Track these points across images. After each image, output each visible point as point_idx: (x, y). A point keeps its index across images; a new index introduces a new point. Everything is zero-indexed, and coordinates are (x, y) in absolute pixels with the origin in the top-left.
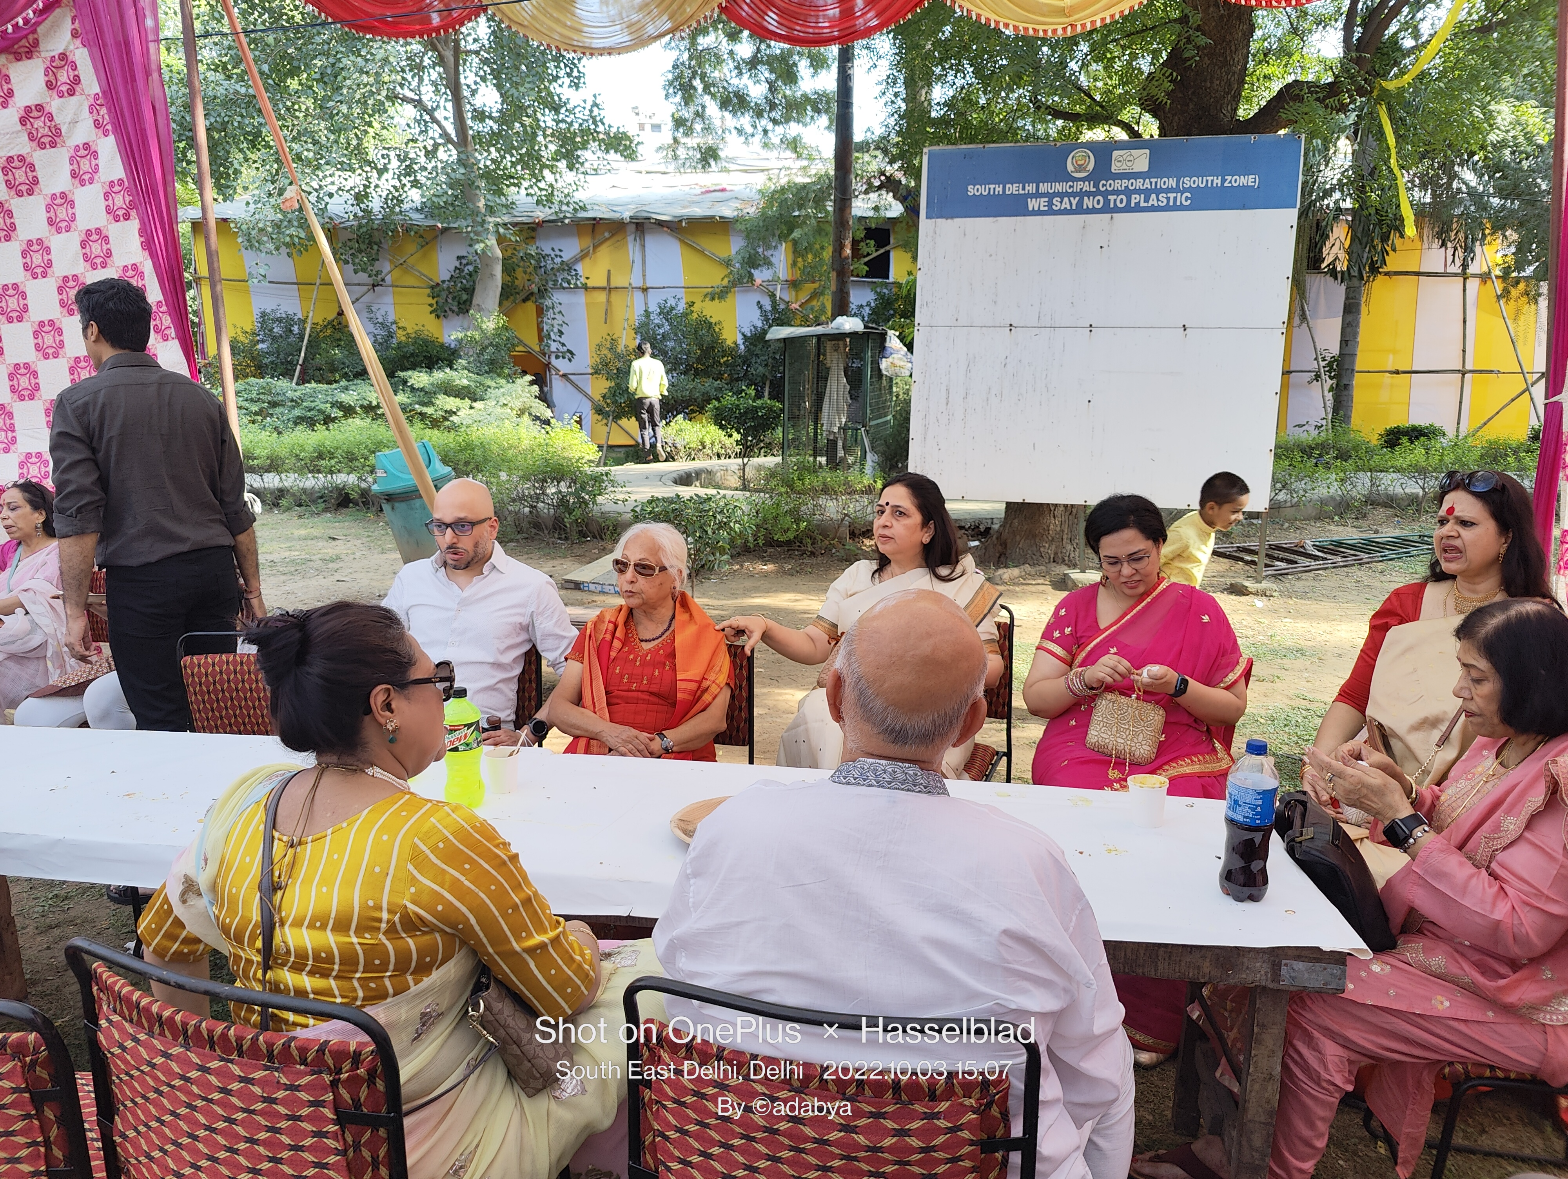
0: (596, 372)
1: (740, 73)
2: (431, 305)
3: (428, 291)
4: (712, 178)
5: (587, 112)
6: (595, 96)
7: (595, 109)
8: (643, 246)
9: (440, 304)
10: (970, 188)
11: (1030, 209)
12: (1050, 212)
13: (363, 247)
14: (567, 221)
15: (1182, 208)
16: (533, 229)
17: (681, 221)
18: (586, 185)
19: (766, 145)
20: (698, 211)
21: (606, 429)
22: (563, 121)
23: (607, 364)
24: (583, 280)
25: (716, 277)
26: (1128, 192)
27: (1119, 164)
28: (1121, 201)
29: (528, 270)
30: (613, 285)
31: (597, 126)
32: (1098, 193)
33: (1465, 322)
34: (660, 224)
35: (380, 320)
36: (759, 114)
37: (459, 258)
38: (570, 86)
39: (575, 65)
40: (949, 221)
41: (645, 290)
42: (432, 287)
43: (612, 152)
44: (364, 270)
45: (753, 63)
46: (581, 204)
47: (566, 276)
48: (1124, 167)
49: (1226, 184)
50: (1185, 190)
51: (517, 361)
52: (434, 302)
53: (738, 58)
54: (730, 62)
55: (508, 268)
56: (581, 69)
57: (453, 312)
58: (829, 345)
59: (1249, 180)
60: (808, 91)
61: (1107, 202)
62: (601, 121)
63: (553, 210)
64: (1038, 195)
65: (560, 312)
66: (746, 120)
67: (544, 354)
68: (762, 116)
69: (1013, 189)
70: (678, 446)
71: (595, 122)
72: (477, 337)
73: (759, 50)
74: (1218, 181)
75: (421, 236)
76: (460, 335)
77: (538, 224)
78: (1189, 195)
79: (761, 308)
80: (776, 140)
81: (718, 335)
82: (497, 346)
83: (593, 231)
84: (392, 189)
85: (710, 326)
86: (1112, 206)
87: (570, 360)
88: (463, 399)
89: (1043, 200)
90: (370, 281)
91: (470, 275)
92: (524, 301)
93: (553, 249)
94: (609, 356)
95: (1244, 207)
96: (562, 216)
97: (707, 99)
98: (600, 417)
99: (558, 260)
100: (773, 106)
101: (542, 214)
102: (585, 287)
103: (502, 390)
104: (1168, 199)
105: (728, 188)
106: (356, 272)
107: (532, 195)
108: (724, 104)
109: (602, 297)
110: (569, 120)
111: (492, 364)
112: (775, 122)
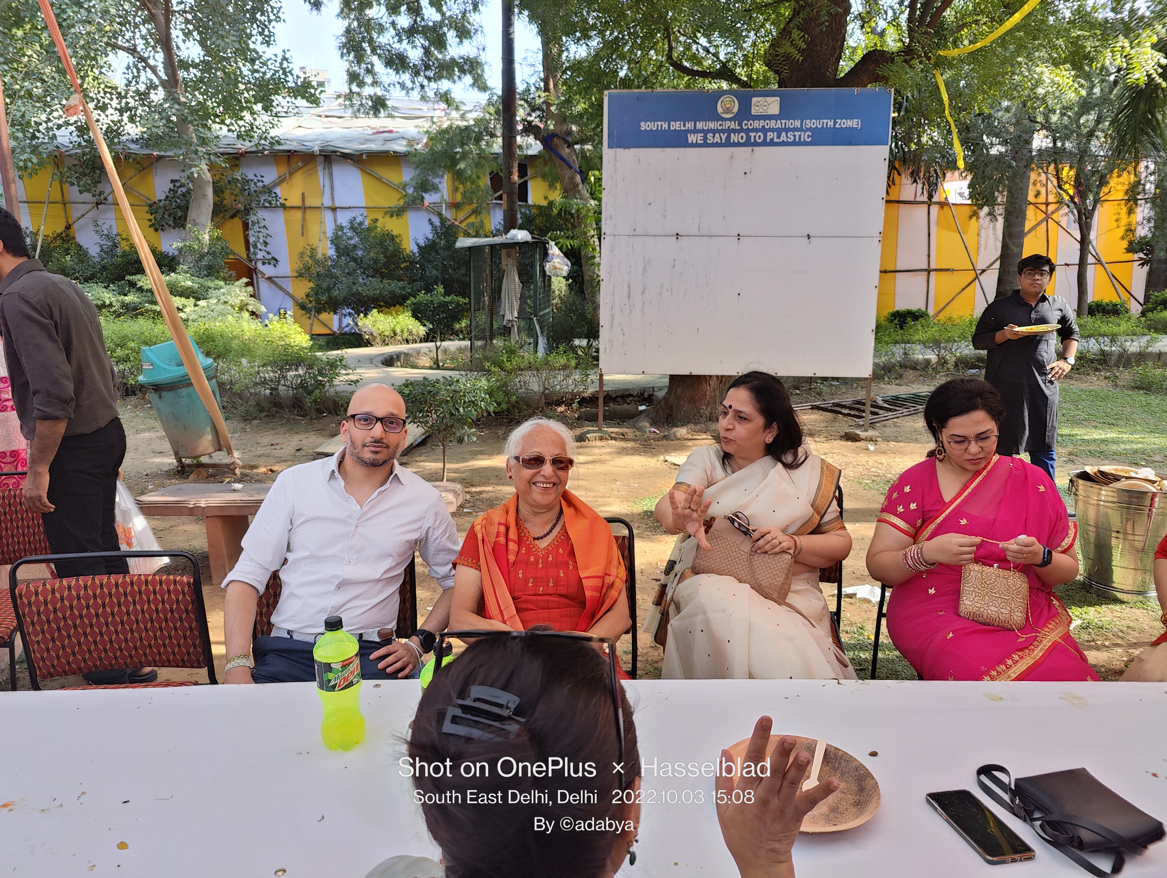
0: (300, 275)
1: (400, 41)
2: (150, 220)
3: (147, 208)
4: (382, 122)
5: (278, 65)
6: (284, 51)
7: (285, 63)
8: (331, 175)
9: (158, 219)
10: (642, 124)
11: (690, 142)
12: (706, 144)
13: (87, 171)
14: (266, 152)
15: (805, 144)
16: (237, 159)
17: (362, 155)
18: (279, 123)
19: (423, 98)
20: (373, 147)
21: (310, 321)
22: (257, 71)
23: (309, 268)
24: (281, 201)
25: (393, 200)
26: (765, 131)
27: (757, 108)
28: (759, 137)
29: (235, 193)
30: (307, 204)
31: (286, 76)
32: (741, 130)
33: (929, 235)
34: (346, 157)
35: (106, 232)
36: (417, 73)
37: (173, 181)
38: (262, 43)
39: (266, 26)
40: (627, 150)
41: (334, 209)
42: (150, 206)
43: (299, 98)
44: (88, 191)
45: (411, 32)
46: (277, 139)
47: (267, 197)
48: (761, 110)
49: (837, 126)
50: (808, 130)
51: (231, 266)
52: (152, 217)
53: (399, 27)
54: (391, 29)
55: (218, 191)
56: (271, 29)
57: (170, 226)
58: (504, 252)
59: (853, 123)
60: (456, 57)
61: (749, 138)
62: (290, 72)
63: (252, 144)
64: (695, 131)
65: (265, 226)
66: (406, 77)
67: (251, 261)
68: (419, 74)
69: (676, 126)
70: (374, 334)
71: (285, 73)
72: (196, 247)
73: (415, 21)
74: (831, 123)
75: (139, 163)
76: (180, 245)
77: (241, 154)
78: (810, 134)
79: (432, 224)
80: (431, 94)
81: (399, 245)
82: (214, 254)
83: (289, 161)
84: (111, 123)
85: (392, 238)
86: (752, 141)
87: (275, 266)
88: (189, 298)
89: (699, 135)
90: (94, 200)
91: (184, 195)
92: (232, 217)
93: (255, 175)
94: (310, 262)
95: (850, 144)
96: (261, 148)
97: (375, 59)
98: (304, 312)
99: (260, 184)
100: (427, 67)
101: (245, 146)
102: (284, 207)
103: (222, 290)
104: (795, 136)
105: (395, 130)
106: (81, 192)
107: (233, 131)
108: (389, 63)
109: (298, 215)
110: (263, 70)
111: (209, 269)
112: (429, 79)
